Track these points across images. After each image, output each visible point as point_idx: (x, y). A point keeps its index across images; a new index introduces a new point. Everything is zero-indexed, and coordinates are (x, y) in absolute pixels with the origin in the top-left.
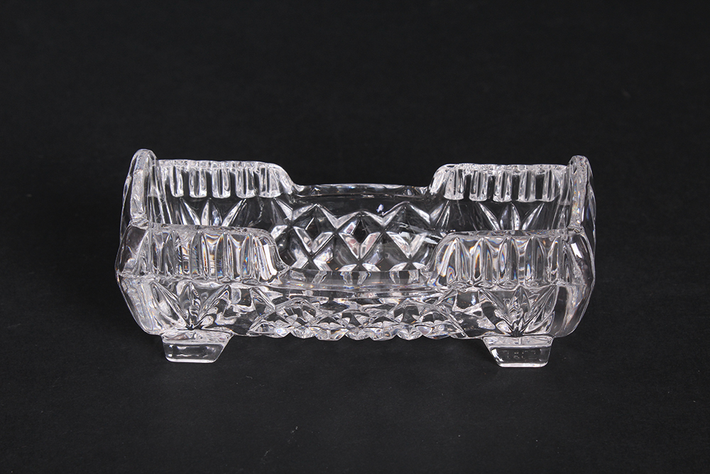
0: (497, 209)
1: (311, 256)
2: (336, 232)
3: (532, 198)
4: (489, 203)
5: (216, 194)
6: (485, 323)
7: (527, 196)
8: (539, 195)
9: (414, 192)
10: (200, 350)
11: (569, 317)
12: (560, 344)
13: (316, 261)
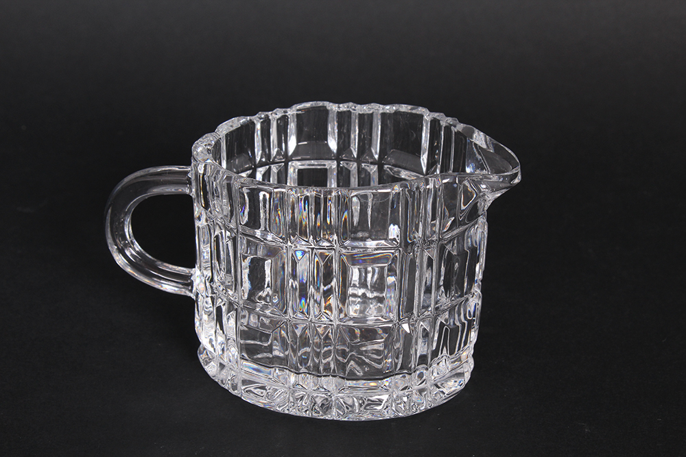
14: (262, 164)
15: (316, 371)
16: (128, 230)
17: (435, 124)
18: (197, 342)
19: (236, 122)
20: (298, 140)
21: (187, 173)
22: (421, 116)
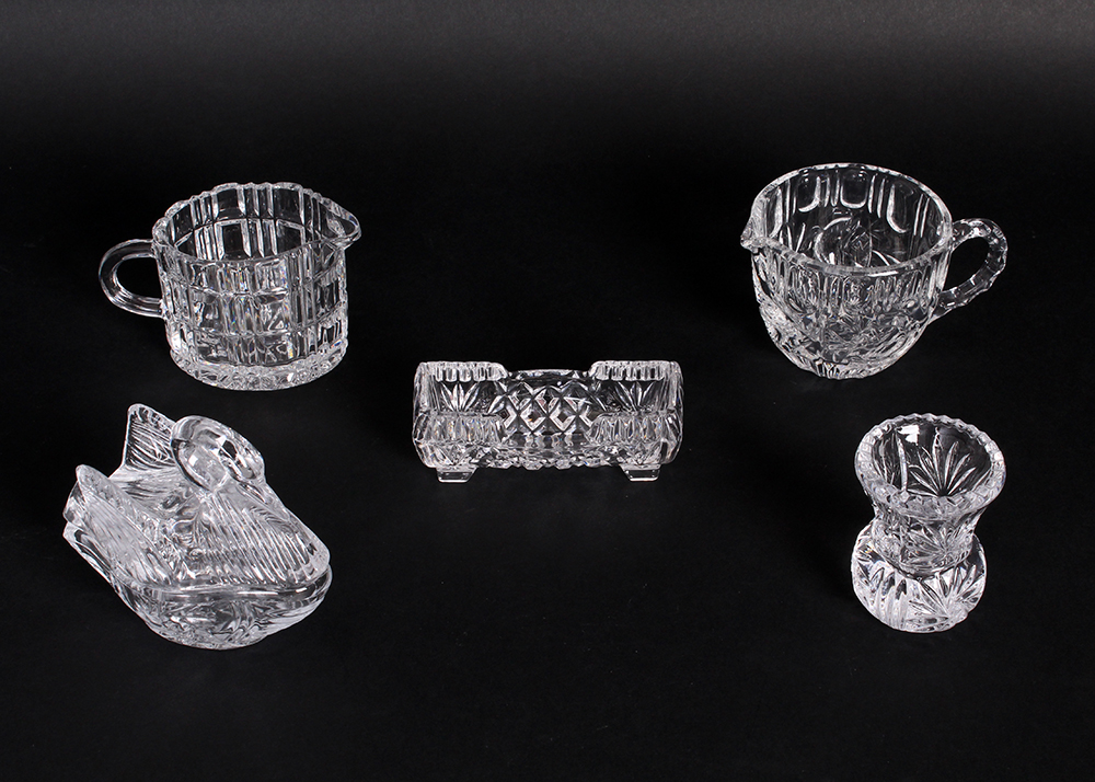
0: (628, 385)
1: (519, 412)
2: (533, 397)
3: (649, 378)
4: (624, 381)
5: (462, 379)
6: (620, 459)
7: (646, 376)
8: (653, 377)
9: (581, 375)
10: (458, 475)
11: (668, 456)
12: (664, 470)
13: (522, 416)
14: (198, 227)
15: (246, 362)
16: (115, 280)
17: (306, 197)
18: (168, 348)
19: (179, 206)
20: (220, 208)
21: (150, 244)
22: (296, 193)
